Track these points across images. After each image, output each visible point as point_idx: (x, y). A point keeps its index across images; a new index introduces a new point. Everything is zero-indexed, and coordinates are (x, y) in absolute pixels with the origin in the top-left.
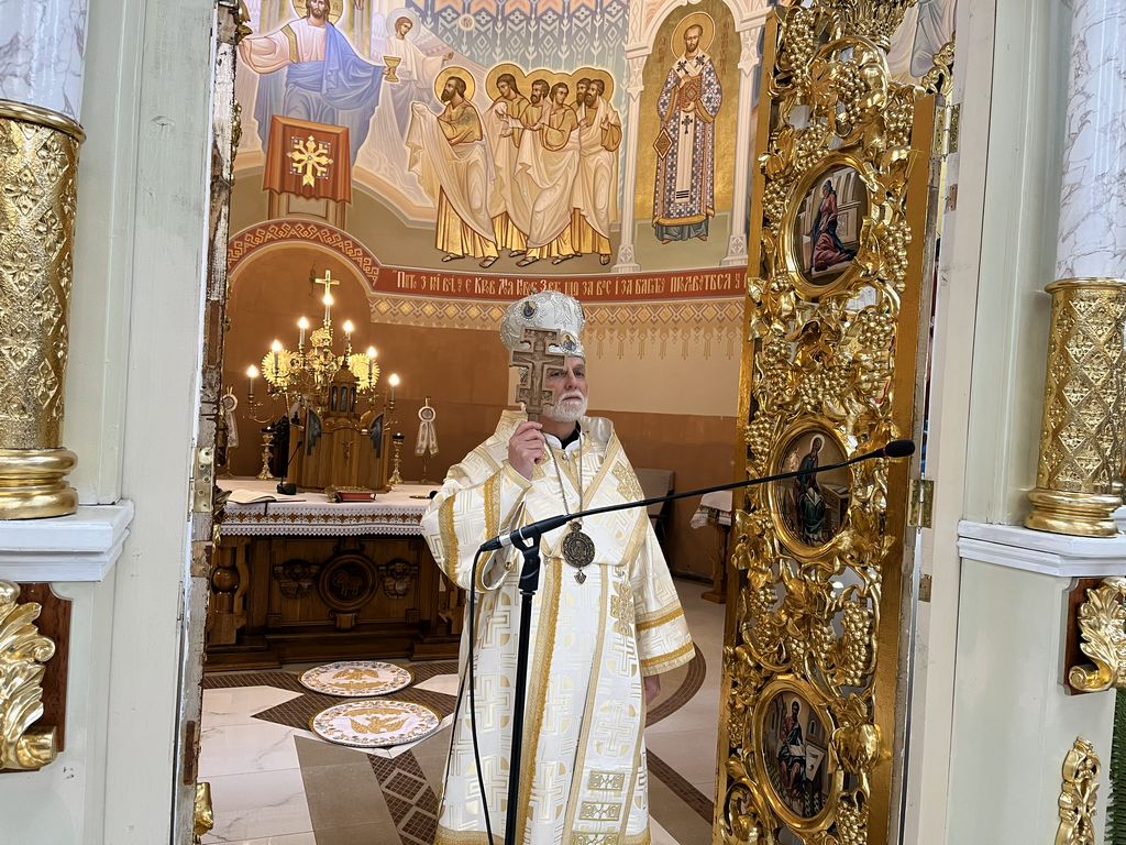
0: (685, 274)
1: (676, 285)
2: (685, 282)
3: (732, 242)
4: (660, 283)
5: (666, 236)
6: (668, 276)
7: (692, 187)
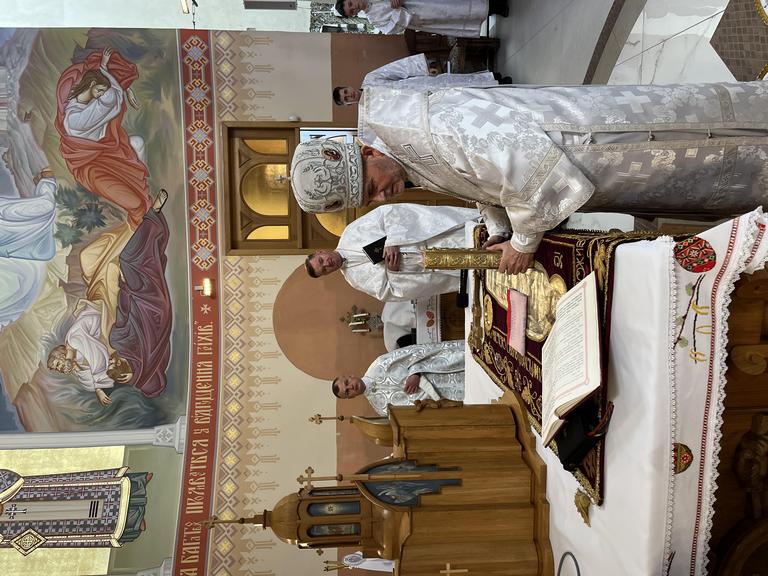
0: (185, 495)
1: (195, 507)
2: (193, 496)
3: (161, 442)
4: (190, 529)
5: (137, 525)
6: (184, 518)
7: (89, 497)
